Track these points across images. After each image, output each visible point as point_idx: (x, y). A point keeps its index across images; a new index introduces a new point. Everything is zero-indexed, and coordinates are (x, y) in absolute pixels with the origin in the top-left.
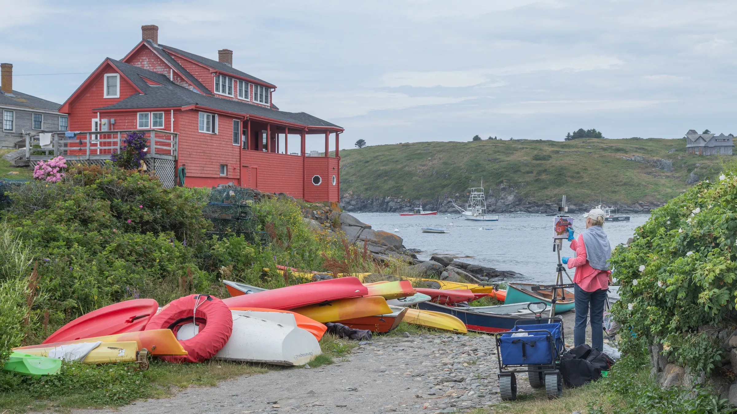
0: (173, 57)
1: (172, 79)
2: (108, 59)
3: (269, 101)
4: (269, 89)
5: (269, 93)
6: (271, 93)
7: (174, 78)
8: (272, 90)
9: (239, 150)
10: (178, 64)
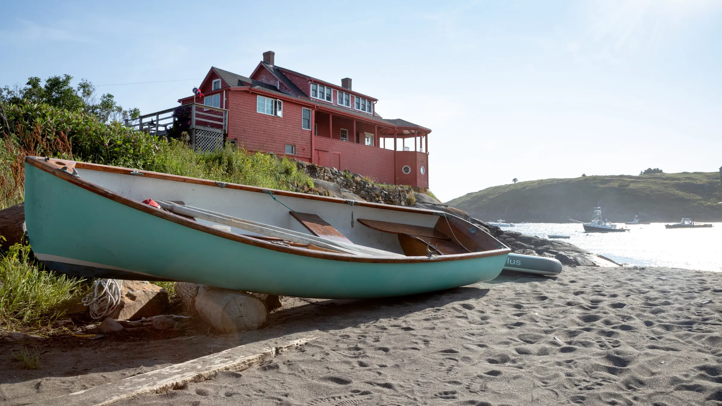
0: (284, 74)
1: (278, 89)
2: (212, 68)
3: (372, 111)
4: (372, 102)
5: (372, 105)
6: (374, 105)
7: (280, 87)
8: (375, 102)
9: (310, 134)
10: (287, 78)
